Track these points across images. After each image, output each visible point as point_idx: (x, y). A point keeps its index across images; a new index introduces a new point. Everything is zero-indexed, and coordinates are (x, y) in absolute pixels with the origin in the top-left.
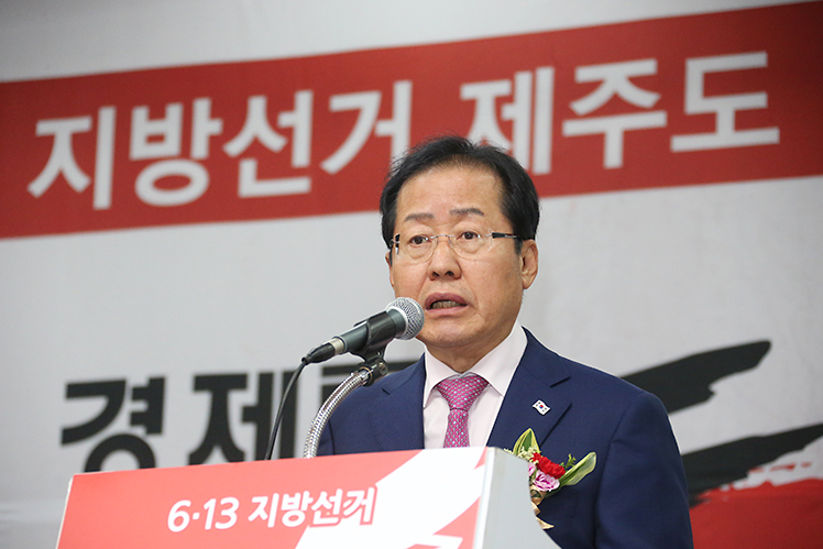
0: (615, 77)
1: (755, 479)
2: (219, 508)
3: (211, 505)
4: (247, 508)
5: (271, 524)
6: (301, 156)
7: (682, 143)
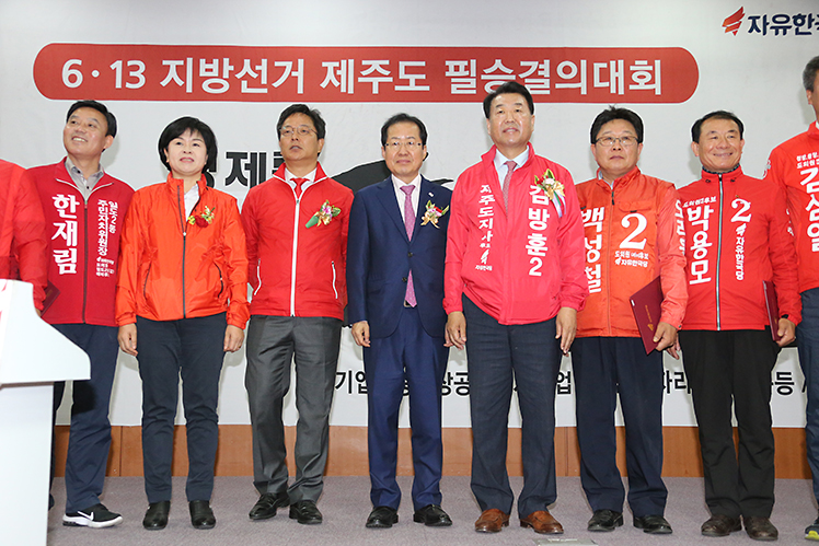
0: (376, 65)
6: (264, 81)
7: (397, 88)
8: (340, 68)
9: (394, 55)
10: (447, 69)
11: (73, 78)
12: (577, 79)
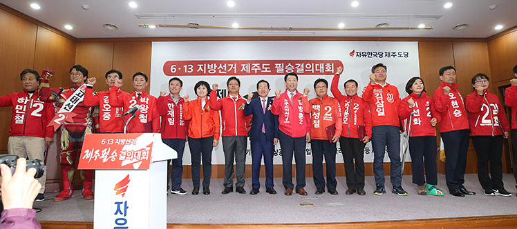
0: (256, 65)
3: (109, 140)
4: (115, 141)
5: (119, 144)
6: (225, 70)
7: (262, 71)
8: (246, 66)
9: (261, 62)
10: (276, 66)
11: (173, 70)
12: (311, 69)
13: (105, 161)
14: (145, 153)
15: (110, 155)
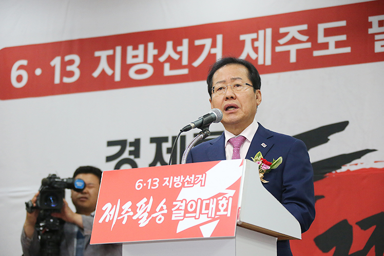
0: (293, 31)
1: (344, 169)
2: (152, 182)
3: (150, 180)
4: (162, 181)
5: (170, 187)
6: (185, 61)
7: (317, 53)
8: (257, 40)
9: (312, 18)
10: (370, 25)
11: (19, 79)
13: (143, 223)
14: (224, 202)
15: (153, 210)
